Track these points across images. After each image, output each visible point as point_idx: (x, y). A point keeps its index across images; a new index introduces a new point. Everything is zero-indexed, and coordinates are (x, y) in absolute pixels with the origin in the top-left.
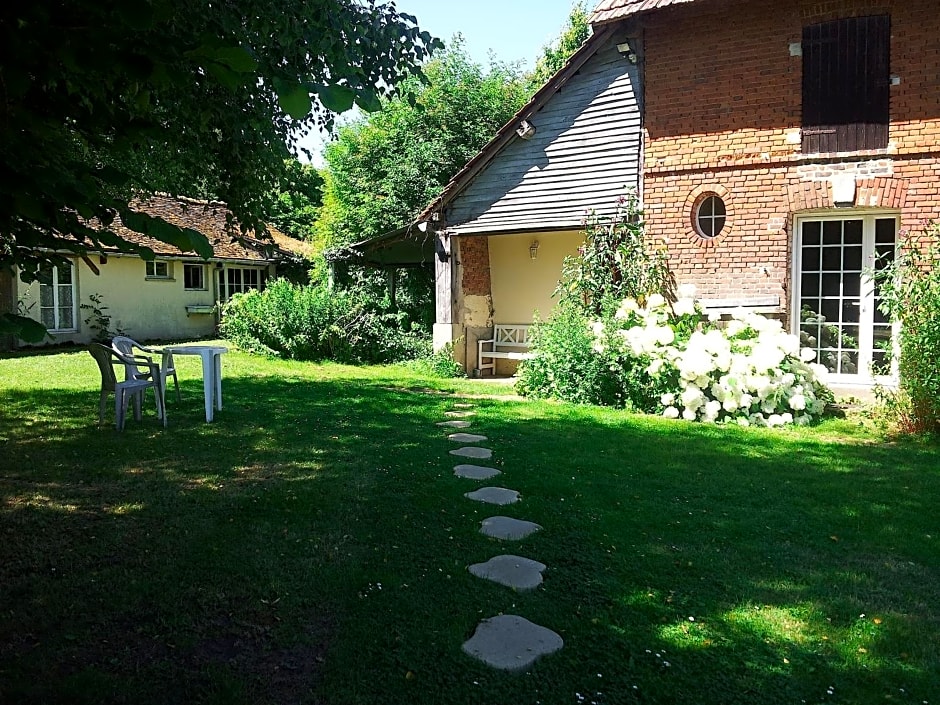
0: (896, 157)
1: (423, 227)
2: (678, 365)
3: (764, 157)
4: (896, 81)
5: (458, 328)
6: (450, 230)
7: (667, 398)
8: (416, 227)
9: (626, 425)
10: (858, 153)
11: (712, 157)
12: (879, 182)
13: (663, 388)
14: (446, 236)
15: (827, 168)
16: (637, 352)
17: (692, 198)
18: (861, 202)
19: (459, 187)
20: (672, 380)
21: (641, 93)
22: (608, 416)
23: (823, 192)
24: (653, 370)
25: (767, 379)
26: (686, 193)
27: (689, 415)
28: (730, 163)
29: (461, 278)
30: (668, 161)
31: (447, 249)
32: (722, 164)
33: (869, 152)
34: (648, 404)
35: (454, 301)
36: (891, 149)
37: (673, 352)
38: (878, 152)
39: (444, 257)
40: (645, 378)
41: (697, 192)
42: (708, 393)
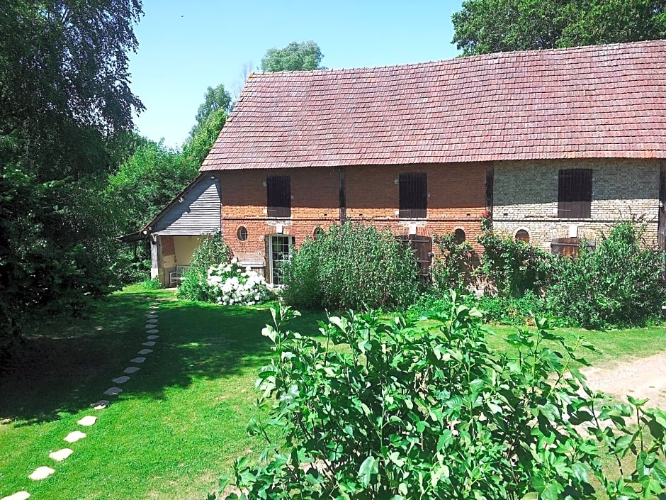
0: (293, 220)
1: (145, 233)
2: (222, 289)
3: (257, 217)
4: (292, 197)
5: (161, 269)
6: (156, 233)
7: (219, 299)
8: (142, 232)
9: (208, 307)
10: (283, 218)
11: (243, 216)
12: (289, 228)
13: (218, 296)
14: (155, 236)
15: (275, 222)
16: (210, 285)
17: (237, 228)
18: (284, 233)
19: (158, 218)
20: (220, 293)
21: (220, 191)
22: (202, 304)
23: (274, 229)
24: (215, 290)
25: (247, 292)
26: (236, 226)
27: (225, 304)
28: (248, 218)
29: (161, 250)
30: (229, 215)
31: (155, 240)
32: (246, 217)
33: (285, 218)
34: (214, 300)
35: (159, 259)
36: (291, 218)
37: (221, 285)
38: (288, 218)
39: (154, 243)
40: (213, 293)
41: (239, 227)
42: (231, 297)
